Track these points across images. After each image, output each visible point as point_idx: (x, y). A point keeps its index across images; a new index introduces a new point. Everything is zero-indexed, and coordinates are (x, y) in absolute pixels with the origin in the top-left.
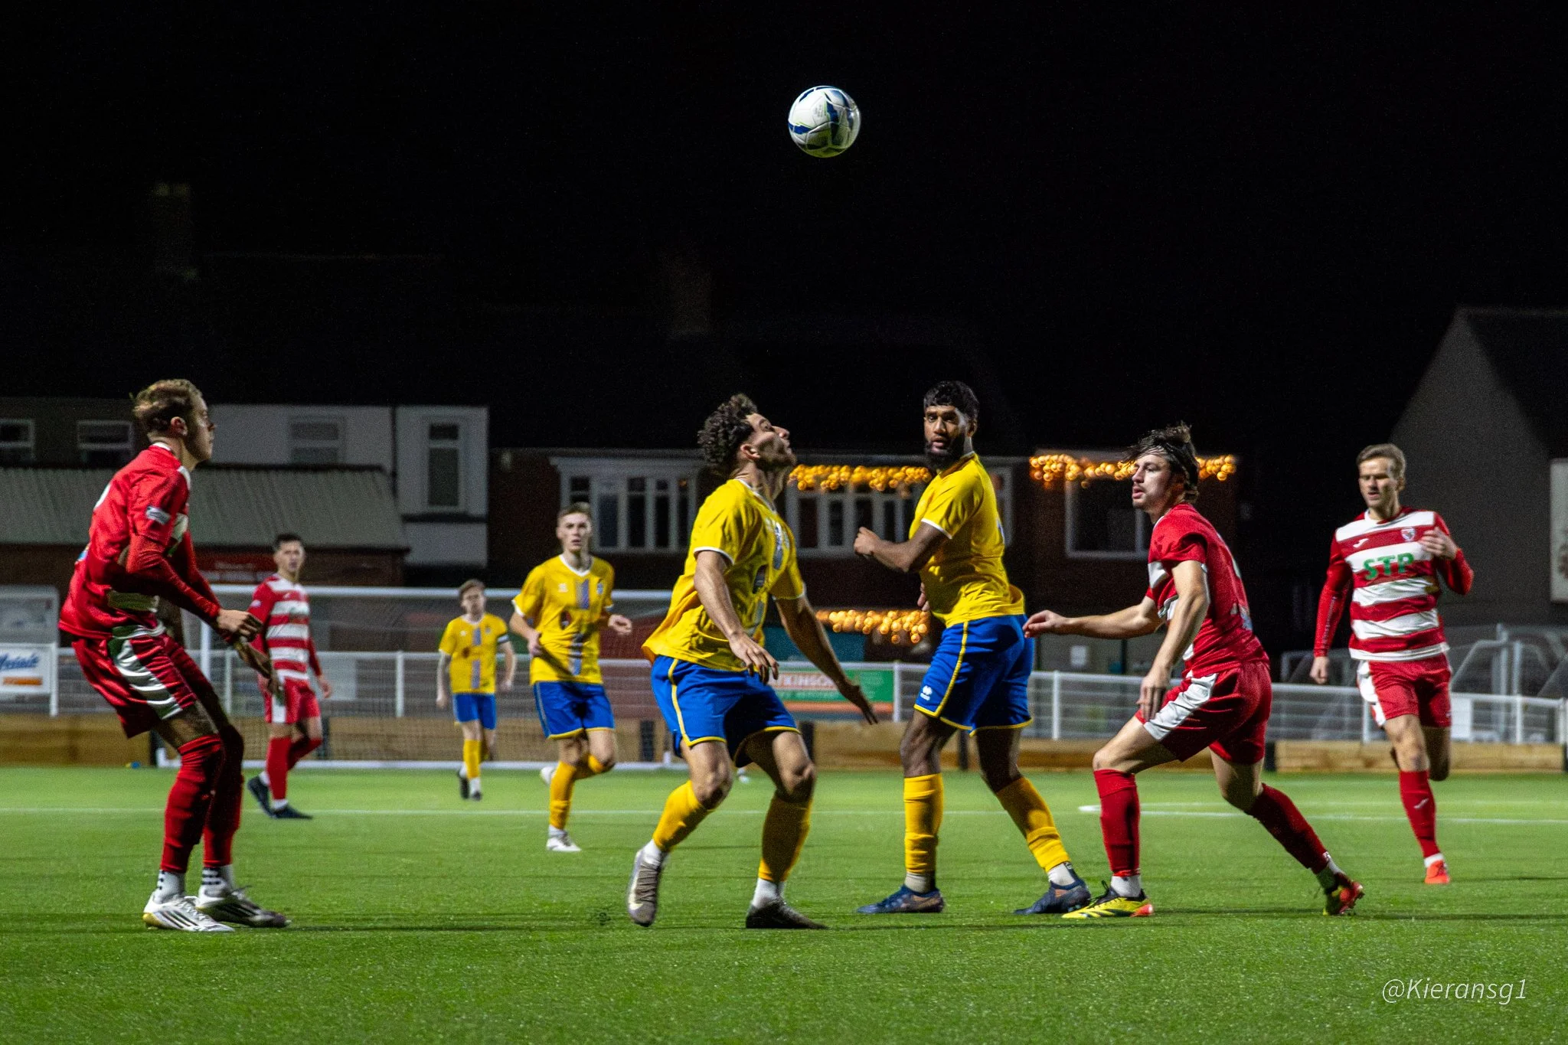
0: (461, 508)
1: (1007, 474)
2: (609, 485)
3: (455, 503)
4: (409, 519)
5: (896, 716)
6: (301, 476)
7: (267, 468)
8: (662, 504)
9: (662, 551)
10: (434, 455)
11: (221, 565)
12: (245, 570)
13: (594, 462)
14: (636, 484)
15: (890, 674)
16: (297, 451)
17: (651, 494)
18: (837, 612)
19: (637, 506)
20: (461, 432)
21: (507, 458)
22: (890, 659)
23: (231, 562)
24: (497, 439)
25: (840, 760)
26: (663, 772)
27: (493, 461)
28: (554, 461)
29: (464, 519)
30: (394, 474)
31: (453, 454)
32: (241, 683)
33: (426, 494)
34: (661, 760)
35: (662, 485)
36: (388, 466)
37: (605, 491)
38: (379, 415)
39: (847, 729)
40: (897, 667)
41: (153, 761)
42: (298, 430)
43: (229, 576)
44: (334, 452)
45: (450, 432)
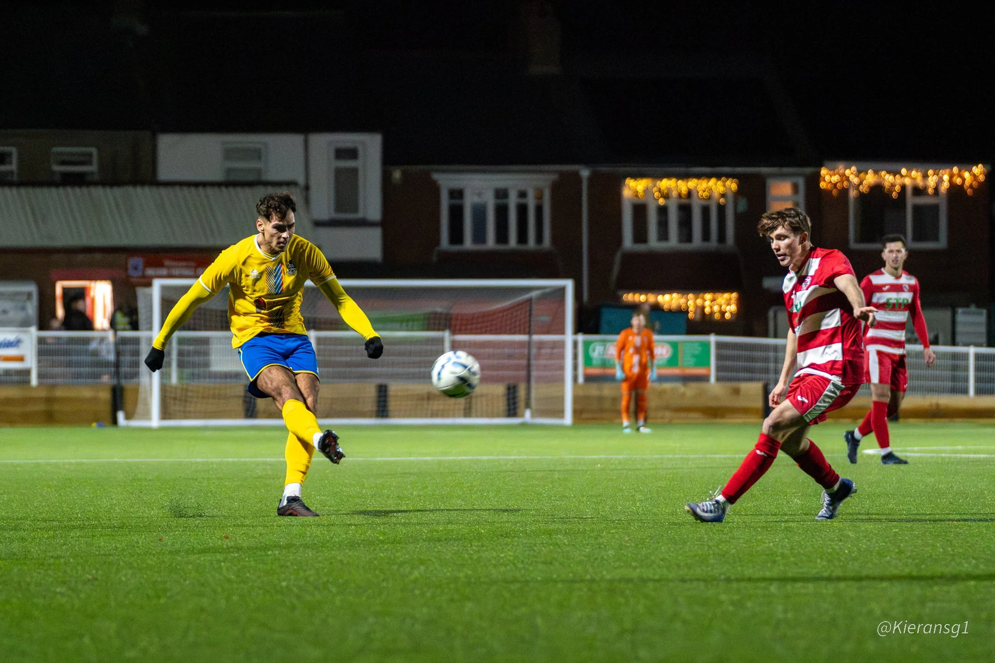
0: (360, 215)
1: (801, 182)
2: (479, 195)
3: (356, 210)
4: (318, 224)
5: (713, 379)
6: (231, 190)
7: (204, 184)
8: (522, 210)
9: (522, 247)
10: (339, 172)
11: (167, 263)
12: (187, 267)
13: (469, 176)
14: (501, 194)
15: (707, 345)
16: (229, 171)
17: (513, 201)
18: (663, 295)
19: (502, 212)
20: (361, 153)
21: (397, 175)
22: (707, 332)
23: (175, 259)
24: (389, 159)
25: (668, 414)
26: (524, 426)
27: (386, 178)
28: (436, 176)
29: (363, 223)
30: (307, 188)
31: (354, 171)
32: (186, 359)
33: (332, 202)
34: (523, 416)
35: (523, 194)
36: (301, 180)
37: (476, 200)
38: (293, 141)
39: (672, 389)
40: (713, 339)
41: (115, 422)
42: (229, 154)
43: (176, 272)
44: (259, 171)
45: (351, 153)
